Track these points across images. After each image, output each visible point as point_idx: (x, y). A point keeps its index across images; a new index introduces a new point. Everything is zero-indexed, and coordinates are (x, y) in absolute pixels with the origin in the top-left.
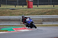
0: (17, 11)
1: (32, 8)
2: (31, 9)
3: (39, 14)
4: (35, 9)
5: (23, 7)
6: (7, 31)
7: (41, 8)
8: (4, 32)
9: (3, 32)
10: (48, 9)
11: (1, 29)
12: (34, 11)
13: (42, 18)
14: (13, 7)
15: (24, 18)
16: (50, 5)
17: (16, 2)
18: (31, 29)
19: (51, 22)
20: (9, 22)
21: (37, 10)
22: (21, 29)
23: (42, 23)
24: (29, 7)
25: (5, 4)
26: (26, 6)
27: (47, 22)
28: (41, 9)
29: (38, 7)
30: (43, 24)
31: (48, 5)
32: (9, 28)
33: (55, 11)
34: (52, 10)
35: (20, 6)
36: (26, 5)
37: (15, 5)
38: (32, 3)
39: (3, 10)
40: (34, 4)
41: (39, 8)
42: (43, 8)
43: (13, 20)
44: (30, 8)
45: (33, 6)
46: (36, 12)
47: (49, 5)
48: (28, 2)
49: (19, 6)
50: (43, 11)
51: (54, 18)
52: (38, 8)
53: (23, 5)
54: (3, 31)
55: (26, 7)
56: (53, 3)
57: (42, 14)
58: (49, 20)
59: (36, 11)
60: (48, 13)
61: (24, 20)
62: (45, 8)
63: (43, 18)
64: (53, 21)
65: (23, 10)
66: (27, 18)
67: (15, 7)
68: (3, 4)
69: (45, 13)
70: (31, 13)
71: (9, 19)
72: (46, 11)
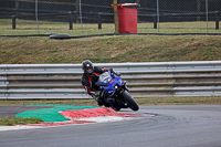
0: (77, 45)
1: (135, 33)
2: (131, 36)
3: (162, 57)
4: (147, 38)
5: (100, 27)
6: (38, 121)
7: (170, 31)
8: (28, 127)
9: (23, 127)
10: (197, 37)
11: (17, 116)
12: (143, 46)
13: (174, 73)
14: (62, 28)
15: (90, 71)
16: (205, 20)
17: (73, 8)
18: (131, 115)
19: (208, 85)
20: (48, 88)
21: (154, 40)
22: (92, 114)
23: (172, 92)
24: (122, 30)
25: (33, 18)
26: (113, 25)
27: (193, 85)
28: (170, 38)
29: (155, 27)
30: (178, 95)
31: (195, 20)
32: (49, 111)
34: (209, 40)
35: (89, 25)
36: (113, 22)
37: (71, 21)
38: (134, 14)
39: (22, 40)
41: (162, 31)
42: (175, 31)
43: (64, 78)
44: (128, 33)
45: (139, 25)
46: (148, 48)
47: (201, 20)
48: (119, 8)
49: (84, 26)
50: (175, 45)
51: (217, 73)
52: (156, 31)
53: (100, 21)
54: (24, 122)
55: (110, 28)
57: (171, 56)
58: (198, 80)
59: (148, 45)
60: (194, 54)
61: (90, 80)
63: (178, 73)
64: (216, 85)
65: (98, 41)
66: (101, 72)
67: (71, 28)
68: (25, 18)
69: (183, 54)
70: (131, 53)
71: (48, 75)
72: (188, 44)
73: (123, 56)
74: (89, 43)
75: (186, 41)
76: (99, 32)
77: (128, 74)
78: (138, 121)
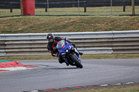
1: (34, 15)
2: (31, 17)
3: (51, 29)
4: (41, 18)
5: (11, 11)
7: (56, 14)
12: (39, 23)
16: (77, 6)
19: (80, 47)
21: (46, 19)
24: (25, 13)
26: (20, 10)
28: (56, 18)
29: (46, 11)
31: (71, 7)
33: (88, 22)
34: (80, 19)
35: (4, 10)
36: (19, 8)
38: (33, 3)
40: (38, 6)
41: (50, 14)
42: (59, 14)
44: (29, 15)
45: (36, 10)
46: (42, 24)
47: (75, 6)
49: (1, 10)
50: (59, 22)
51: (85, 39)
52: (47, 13)
53: (11, 7)
55: (18, 11)
56: (83, 3)
57: (57, 29)
59: (42, 22)
60: (71, 28)
62: (64, 14)
64: (85, 47)
65: (10, 20)
69: (64, 28)
70: (31, 27)
72: (66, 22)
73: (26, 29)
74: (5, 21)
75: (66, 19)
76: (11, 14)
77: (29, 40)
78: (36, 70)
